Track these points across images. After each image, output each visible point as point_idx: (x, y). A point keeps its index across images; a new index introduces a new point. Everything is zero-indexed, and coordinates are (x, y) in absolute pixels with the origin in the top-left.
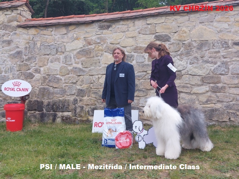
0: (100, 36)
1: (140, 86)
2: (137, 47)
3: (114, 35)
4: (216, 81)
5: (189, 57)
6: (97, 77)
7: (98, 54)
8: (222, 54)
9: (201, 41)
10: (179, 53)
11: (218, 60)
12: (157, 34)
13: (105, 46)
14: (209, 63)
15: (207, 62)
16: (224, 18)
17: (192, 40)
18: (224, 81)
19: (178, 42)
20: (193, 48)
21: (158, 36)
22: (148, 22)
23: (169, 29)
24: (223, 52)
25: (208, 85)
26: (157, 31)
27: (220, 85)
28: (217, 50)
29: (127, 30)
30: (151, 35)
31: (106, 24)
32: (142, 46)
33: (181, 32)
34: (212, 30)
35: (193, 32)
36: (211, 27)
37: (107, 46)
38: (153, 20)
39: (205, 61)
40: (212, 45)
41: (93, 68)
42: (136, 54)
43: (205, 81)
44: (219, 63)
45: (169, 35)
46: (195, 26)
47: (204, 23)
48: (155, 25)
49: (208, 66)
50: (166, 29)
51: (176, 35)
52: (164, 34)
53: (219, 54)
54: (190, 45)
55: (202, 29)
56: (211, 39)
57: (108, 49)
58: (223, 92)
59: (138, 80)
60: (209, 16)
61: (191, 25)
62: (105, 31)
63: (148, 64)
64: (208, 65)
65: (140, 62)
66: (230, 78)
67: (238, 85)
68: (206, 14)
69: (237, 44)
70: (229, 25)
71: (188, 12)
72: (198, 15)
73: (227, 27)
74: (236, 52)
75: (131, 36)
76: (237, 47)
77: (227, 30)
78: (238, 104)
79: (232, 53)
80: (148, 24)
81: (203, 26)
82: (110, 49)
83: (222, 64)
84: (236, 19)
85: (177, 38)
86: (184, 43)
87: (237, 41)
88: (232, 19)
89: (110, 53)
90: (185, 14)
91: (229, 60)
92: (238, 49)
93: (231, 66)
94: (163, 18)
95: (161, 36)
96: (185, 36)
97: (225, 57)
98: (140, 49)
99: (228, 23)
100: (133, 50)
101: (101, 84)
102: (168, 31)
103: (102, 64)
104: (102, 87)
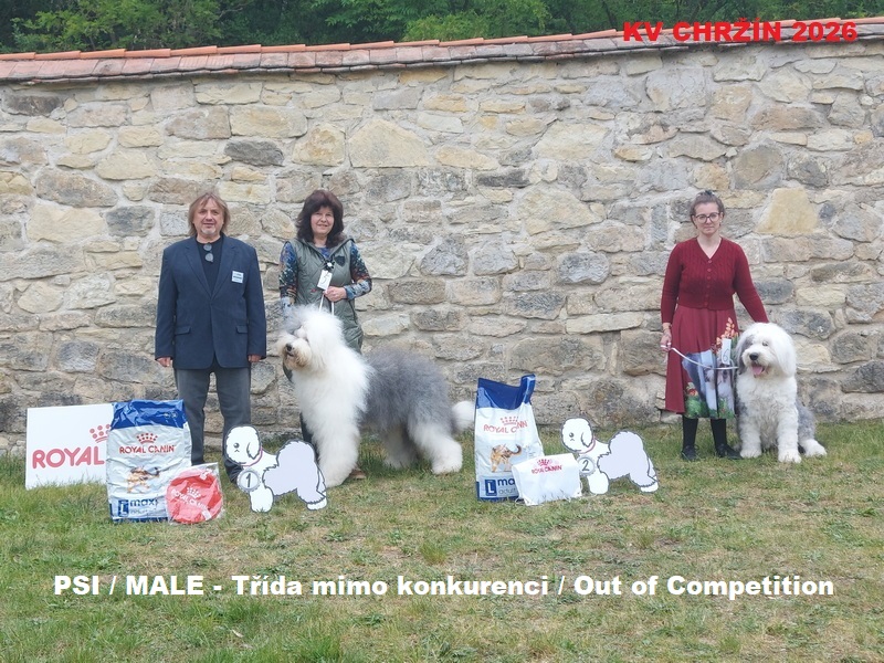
0: (17, 136)
2: (164, 181)
3: (74, 136)
4: (430, 296)
6: (9, 287)
7: (13, 205)
8: (448, 211)
9: (382, 170)
11: (436, 230)
12: (235, 140)
13: (36, 174)
14: (408, 239)
15: (402, 236)
16: (447, 98)
17: (354, 165)
18: (454, 297)
19: (309, 169)
20: (356, 189)
21: (239, 147)
22: (202, 98)
23: (276, 123)
24: (450, 206)
25: (408, 309)
26: (234, 131)
27: (442, 309)
28: (431, 199)
29: (123, 120)
30: (213, 143)
31: (37, 94)
32: (184, 179)
33: (317, 136)
34: (414, 136)
35: (354, 137)
36: (412, 126)
37: (45, 177)
38: (219, 91)
39: (396, 233)
40: (414, 182)
42: (158, 207)
43: (397, 298)
44: (438, 241)
45: (278, 145)
46: (361, 120)
47: (387, 110)
48: (226, 108)
49: (405, 250)
50: (264, 124)
51: (300, 144)
52: (260, 140)
53: (438, 212)
54: (346, 180)
55: (384, 130)
56: (413, 165)
57: (52, 185)
58: (452, 329)
60: (403, 89)
61: (348, 116)
62: (35, 121)
64: (406, 246)
65: (177, 234)
66: (473, 288)
67: (495, 307)
68: (394, 84)
69: (488, 181)
70: (463, 122)
71: (336, 74)
72: (367, 85)
73: (460, 129)
74: (486, 208)
75: (141, 141)
76: (488, 191)
77: (459, 139)
78: (497, 366)
79: (474, 208)
80: (202, 104)
81: (385, 122)
82: (57, 184)
83: (447, 244)
84: (485, 106)
85: (305, 156)
86: (327, 172)
87: (489, 174)
88: (473, 105)
89: (61, 201)
90: (328, 79)
91: (466, 232)
92: (492, 198)
93: (475, 249)
94: (253, 85)
95: (249, 147)
96: (330, 151)
97: (455, 220)
98: (173, 191)
99: (461, 114)
100: (149, 192)
101: (26, 314)
102: (271, 130)
103: (30, 239)
104: (31, 324)
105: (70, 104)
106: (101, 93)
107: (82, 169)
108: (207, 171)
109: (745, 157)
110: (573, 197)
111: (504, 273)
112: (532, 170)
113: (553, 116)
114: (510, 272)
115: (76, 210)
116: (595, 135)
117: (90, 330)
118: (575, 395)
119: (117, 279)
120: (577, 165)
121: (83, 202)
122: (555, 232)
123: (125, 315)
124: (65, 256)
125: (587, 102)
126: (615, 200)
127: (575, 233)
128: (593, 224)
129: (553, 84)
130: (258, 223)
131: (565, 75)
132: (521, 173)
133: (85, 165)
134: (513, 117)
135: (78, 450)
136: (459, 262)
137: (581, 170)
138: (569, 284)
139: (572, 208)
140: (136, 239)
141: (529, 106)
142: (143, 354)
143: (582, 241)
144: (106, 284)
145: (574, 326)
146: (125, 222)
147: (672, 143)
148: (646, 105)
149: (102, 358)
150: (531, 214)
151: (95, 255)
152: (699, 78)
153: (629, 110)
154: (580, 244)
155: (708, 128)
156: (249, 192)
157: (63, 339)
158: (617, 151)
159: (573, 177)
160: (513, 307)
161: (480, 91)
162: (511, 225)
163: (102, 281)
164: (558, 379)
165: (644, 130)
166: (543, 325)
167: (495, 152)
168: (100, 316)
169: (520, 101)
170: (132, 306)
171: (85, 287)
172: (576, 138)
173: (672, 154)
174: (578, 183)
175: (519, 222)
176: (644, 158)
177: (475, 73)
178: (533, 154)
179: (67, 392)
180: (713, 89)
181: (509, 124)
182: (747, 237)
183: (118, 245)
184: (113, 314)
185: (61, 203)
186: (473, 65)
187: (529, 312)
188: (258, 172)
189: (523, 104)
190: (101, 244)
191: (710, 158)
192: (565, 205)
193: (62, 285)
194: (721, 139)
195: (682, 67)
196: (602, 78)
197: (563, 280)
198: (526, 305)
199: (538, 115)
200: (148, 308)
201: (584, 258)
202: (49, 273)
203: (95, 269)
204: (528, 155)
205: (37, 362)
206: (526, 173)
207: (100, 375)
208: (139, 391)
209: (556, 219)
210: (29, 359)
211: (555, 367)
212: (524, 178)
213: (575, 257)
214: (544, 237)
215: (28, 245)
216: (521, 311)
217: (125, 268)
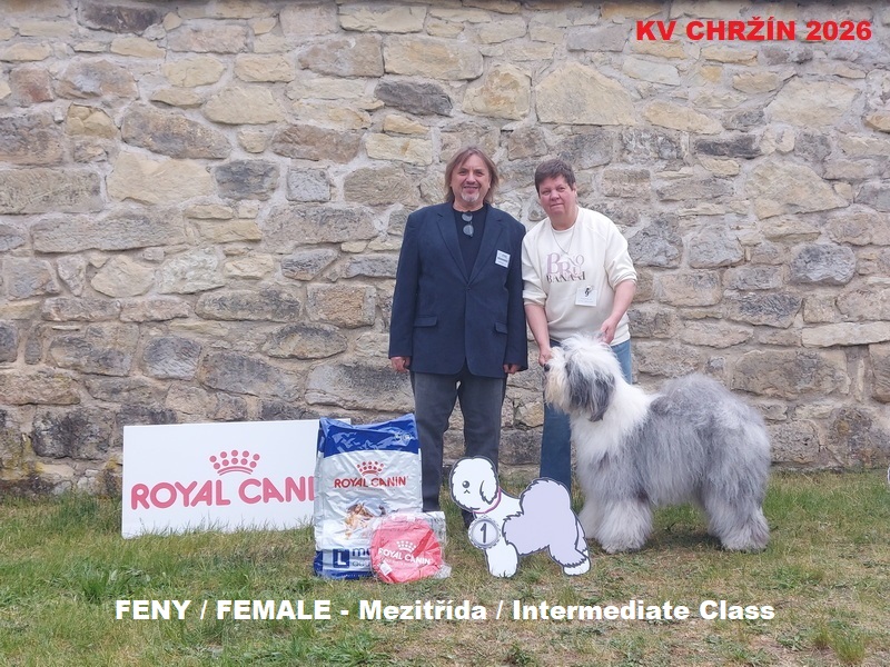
0: (97, 59)
1: (309, 310)
2: (295, 129)
3: (175, 65)
5: (528, 190)
6: (80, 261)
7: (90, 151)
8: (659, 185)
9: (578, 128)
11: (643, 207)
12: (388, 79)
13: (122, 111)
17: (542, 119)
18: (664, 294)
20: (543, 151)
21: (394, 88)
22: (347, 22)
23: (442, 61)
24: (662, 178)
26: (388, 67)
27: (648, 310)
28: (638, 168)
29: (241, 45)
30: (360, 82)
31: (126, 3)
32: (322, 127)
33: (496, 80)
34: (617, 86)
35: (543, 84)
36: (615, 73)
37: (135, 115)
38: (370, 14)
40: (617, 145)
41: (59, 216)
42: (284, 164)
44: (644, 222)
45: (447, 91)
46: (551, 62)
47: (585, 51)
48: (379, 37)
50: (428, 61)
51: (473, 89)
52: (422, 81)
53: (646, 185)
54: (531, 139)
55: (580, 76)
56: (616, 123)
57: (143, 127)
58: (660, 336)
59: (298, 284)
60: (605, 26)
62: (121, 40)
63: (347, 212)
65: (308, 198)
66: (687, 284)
67: (715, 309)
68: (594, 18)
69: (710, 149)
70: (679, 71)
72: (561, 17)
73: (675, 80)
74: (706, 182)
75: (264, 74)
76: (709, 160)
77: (673, 93)
79: (692, 182)
80: (347, 30)
81: (582, 66)
82: (151, 126)
83: (656, 226)
84: (707, 53)
85: (480, 106)
86: (508, 127)
87: (710, 139)
88: (693, 51)
89: (155, 148)
90: (511, 7)
91: (681, 212)
92: (714, 171)
93: (690, 234)
94: (415, 10)
95: (407, 89)
96: (512, 100)
97: (667, 196)
98: (305, 142)
99: (678, 62)
100: (274, 142)
101: (102, 299)
102: (437, 68)
103: (112, 198)
104: (109, 311)
105: (172, 20)
106: (214, 8)
107: (184, 107)
108: (350, 118)
110: (813, 173)
111: (726, 267)
112: (764, 136)
113: (791, 70)
114: (734, 266)
115: (175, 161)
116: (842, 97)
117: (190, 323)
118: (812, 425)
119: (227, 255)
120: (819, 134)
121: (185, 151)
122: (790, 217)
123: (236, 304)
124: (159, 223)
125: (834, 54)
126: (865, 179)
127: (815, 219)
128: (838, 208)
130: (416, 189)
131: (808, 19)
132: (750, 140)
133: (190, 102)
134: (741, 68)
135: (194, 484)
136: (673, 250)
137: (823, 141)
138: (807, 283)
139: (812, 187)
140: (255, 203)
141: (762, 56)
142: (259, 356)
143: (822, 230)
144: (213, 261)
145: (812, 337)
146: (240, 180)
149: (205, 360)
150: (761, 193)
151: (197, 222)
153: (884, 68)
154: (820, 233)
156: (405, 148)
157: (153, 333)
158: (868, 118)
159: (814, 148)
160: (737, 310)
162: (737, 205)
163: (208, 258)
164: (791, 404)
166: (774, 334)
167: (718, 112)
168: (204, 304)
169: (751, 48)
170: (247, 292)
171: (184, 264)
172: (819, 99)
174: (820, 156)
175: (747, 202)
177: (697, 10)
178: (765, 117)
179: (156, 405)
181: (735, 77)
183: (231, 210)
184: (221, 303)
185: (155, 152)
187: (756, 317)
188: (417, 123)
189: (754, 53)
190: (209, 209)
192: (803, 182)
193: (153, 262)
197: (800, 279)
198: (754, 308)
199: (773, 68)
200: (268, 295)
201: (825, 250)
202: (136, 244)
203: (198, 241)
204: (760, 118)
205: (117, 363)
206: (758, 140)
207: (202, 384)
208: (253, 405)
209: (792, 200)
210: (105, 360)
211: (789, 389)
212: (754, 147)
213: (814, 250)
214: (777, 222)
215: (109, 206)
216: (747, 316)
217: (238, 241)
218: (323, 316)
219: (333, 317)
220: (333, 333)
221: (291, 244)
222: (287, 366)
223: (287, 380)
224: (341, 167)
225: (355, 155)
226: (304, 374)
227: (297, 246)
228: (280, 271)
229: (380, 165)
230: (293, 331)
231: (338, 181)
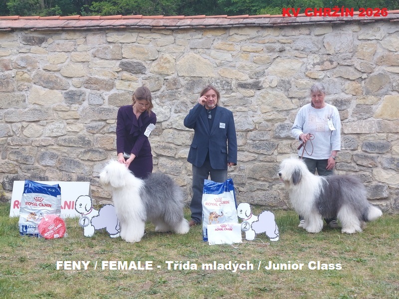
0: (26, 55)
1: (94, 144)
2: (90, 79)
3: (51, 56)
5: (174, 101)
6: (19, 125)
7: (23, 87)
9: (192, 78)
10: (159, 93)
12: (124, 60)
13: (34, 73)
16: (225, 44)
17: (179, 75)
19: (157, 76)
20: (180, 87)
21: (125, 64)
22: (109, 40)
23: (143, 53)
24: (224, 97)
26: (124, 56)
29: (73, 49)
30: (114, 61)
31: (36, 35)
32: (100, 78)
33: (162, 60)
34: (208, 62)
35: (180, 61)
36: (208, 57)
37: (37, 74)
38: (117, 37)
41: (13, 109)
42: (88, 91)
45: (144, 64)
46: (183, 53)
47: (196, 49)
48: (120, 45)
50: (138, 53)
51: (154, 64)
52: (135, 61)
54: (175, 82)
55: (194, 58)
56: (207, 76)
57: (40, 78)
59: (92, 134)
60: (205, 38)
62: (34, 48)
63: (109, 109)
65: (95, 104)
67: (243, 147)
68: (200, 36)
69: (243, 86)
70: (232, 56)
71: (173, 30)
72: (187, 36)
73: (231, 59)
74: (241, 99)
75: (80, 59)
76: (242, 90)
77: (230, 64)
78: (241, 176)
79: (235, 99)
80: (109, 42)
81: (195, 54)
82: (43, 78)
84: (244, 49)
85: (156, 70)
86: (166, 78)
87: (243, 82)
88: (238, 48)
89: (44, 86)
90: (169, 32)
92: (244, 94)
94: (134, 34)
95: (130, 64)
96: (168, 68)
97: (225, 104)
98: (95, 83)
99: (232, 52)
100: (84, 83)
101: (26, 138)
102: (141, 56)
103: (30, 103)
104: (28, 142)
105: (50, 40)
106: (64, 35)
107: (55, 71)
108: (110, 75)
109: (371, 79)
110: (284, 95)
111: (248, 131)
112: (265, 81)
113: (277, 55)
114: (251, 131)
115: (50, 90)
116: (297, 65)
117: (54, 147)
118: (278, 192)
119: (68, 124)
120: (287, 80)
121: (54, 87)
122: (275, 112)
123: (70, 141)
124: (45, 112)
125: (294, 48)
126: (305, 98)
127: (284, 113)
128: (293, 109)
129: (277, 38)
131: (283, 34)
132: (259, 82)
133: (55, 69)
134: (257, 54)
137: (289, 82)
138: (279, 138)
139: (283, 101)
140: (77, 105)
141: (265, 49)
142: (78, 159)
143: (287, 117)
144: (62, 126)
145: (281, 159)
146: (72, 97)
147: (335, 70)
148: (323, 51)
149: (59, 160)
150: (263, 103)
151: (58, 112)
152: (350, 38)
153: (315, 53)
154: (286, 119)
155: (353, 63)
156: (129, 86)
157: (42, 150)
158: (307, 73)
159: (284, 85)
160: (251, 148)
161: (241, 41)
162: (253, 108)
163: (60, 125)
164: (270, 184)
165: (321, 63)
166: (265, 157)
167: (247, 71)
168: (59, 141)
169: (261, 46)
170: (74, 137)
171: (53, 127)
172: (287, 66)
173: (335, 76)
174: (287, 88)
175: (257, 107)
176: (320, 77)
177: (240, 32)
178: (266, 73)
179: (42, 175)
180: (357, 44)
181: (255, 58)
182: (369, 119)
183: (69, 108)
184: (65, 140)
185: (44, 87)
186: (239, 28)
187: (259, 151)
188: (134, 76)
189: (262, 48)
190: (61, 107)
191: (354, 79)
192: (280, 99)
193: (42, 125)
194: (359, 69)
195: (342, 32)
196: (302, 36)
197: (277, 136)
198: (258, 147)
199: (269, 54)
200: (81, 138)
201: (287, 125)
202: (37, 119)
203: (58, 119)
204: (263, 74)
205: (30, 160)
206: (262, 82)
207: (58, 168)
208: (74, 176)
209: (275, 106)
210: (26, 159)
211: (270, 178)
212: (260, 85)
213: (283, 125)
214: (269, 114)
215: (29, 106)
216: (255, 150)
217: (71, 119)
218: (99, 146)
219: (103, 146)
220: (102, 152)
221: (89, 120)
222: (87, 163)
223: (86, 168)
224: (108, 93)
225: (112, 88)
226: (92, 166)
227: (91, 121)
228: (85, 130)
229: (121, 92)
230: (89, 151)
231: (106, 98)
